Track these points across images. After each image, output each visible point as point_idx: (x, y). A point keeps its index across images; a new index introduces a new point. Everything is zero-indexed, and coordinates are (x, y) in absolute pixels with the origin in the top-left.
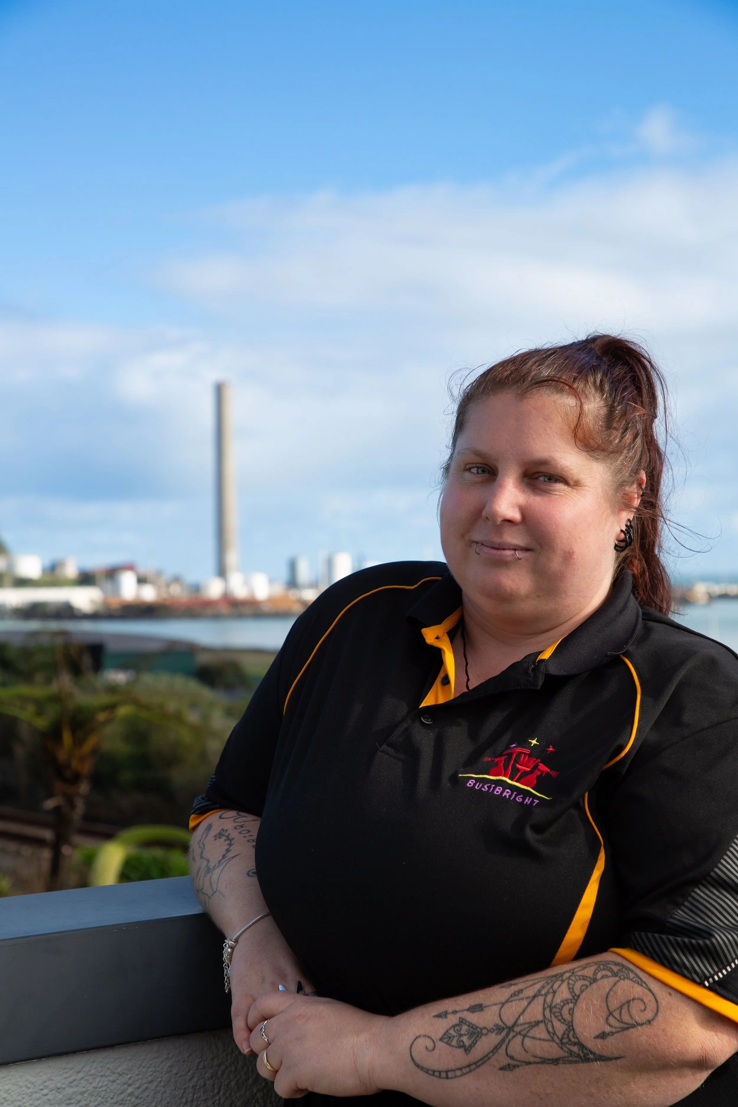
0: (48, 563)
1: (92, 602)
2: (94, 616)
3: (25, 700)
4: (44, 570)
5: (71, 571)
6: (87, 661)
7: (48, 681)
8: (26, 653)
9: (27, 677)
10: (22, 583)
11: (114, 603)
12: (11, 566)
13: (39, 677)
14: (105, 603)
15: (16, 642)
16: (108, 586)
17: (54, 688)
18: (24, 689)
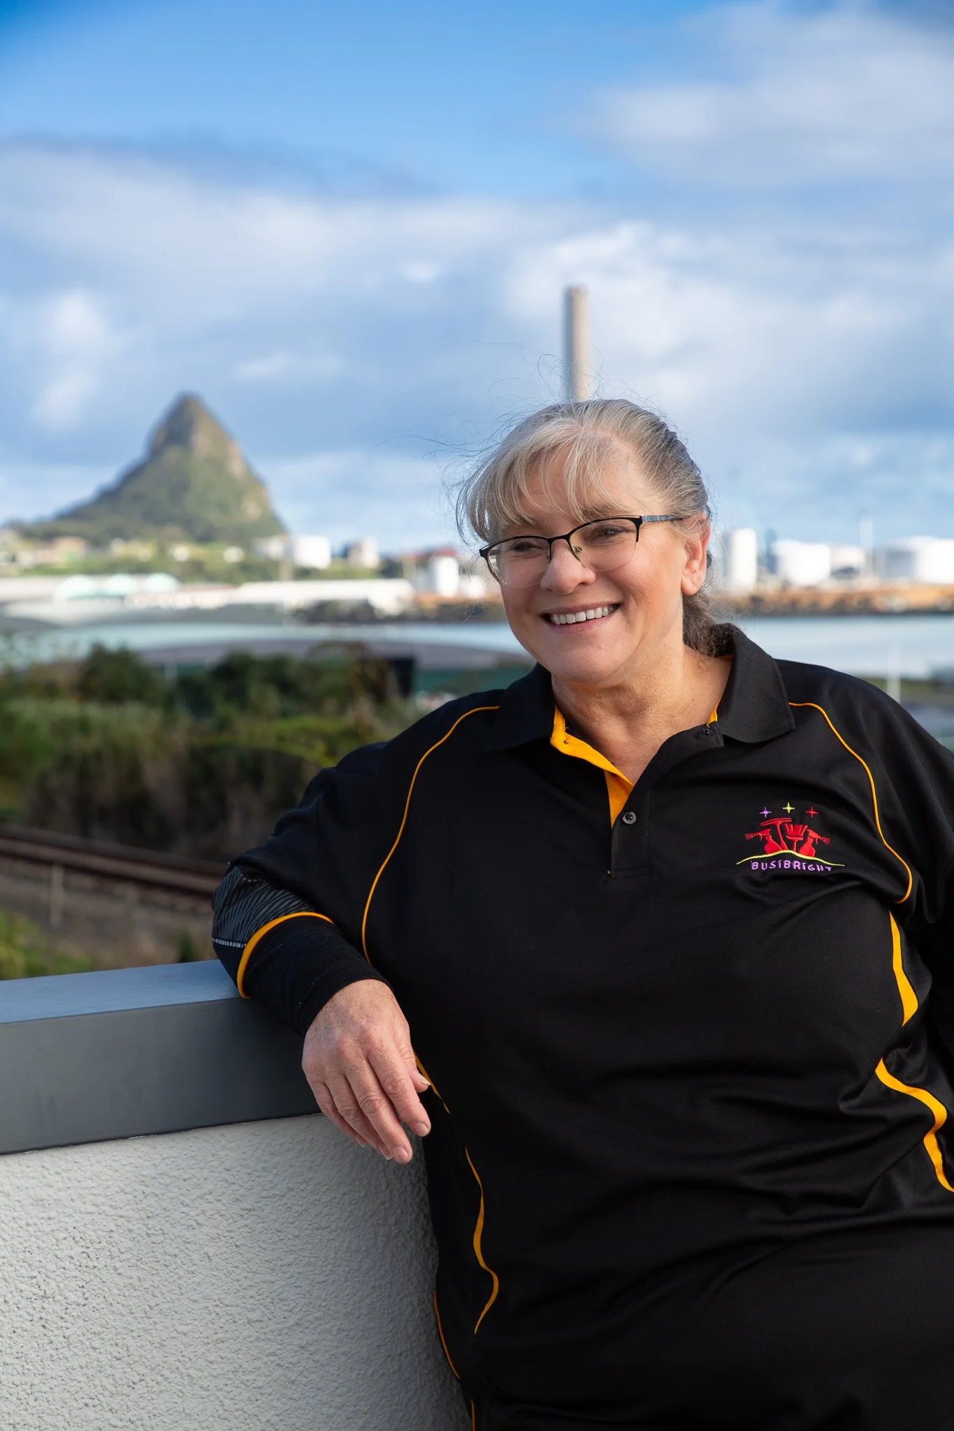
0: (338, 547)
1: (399, 599)
2: (401, 619)
3: (313, 734)
4: (333, 556)
5: (370, 557)
6: (392, 681)
7: (342, 710)
8: (313, 671)
9: (314, 703)
10: (304, 574)
11: (429, 602)
12: (289, 551)
13: (330, 705)
14: (416, 602)
15: (299, 654)
16: (421, 578)
17: (349, 719)
18: (310, 721)
